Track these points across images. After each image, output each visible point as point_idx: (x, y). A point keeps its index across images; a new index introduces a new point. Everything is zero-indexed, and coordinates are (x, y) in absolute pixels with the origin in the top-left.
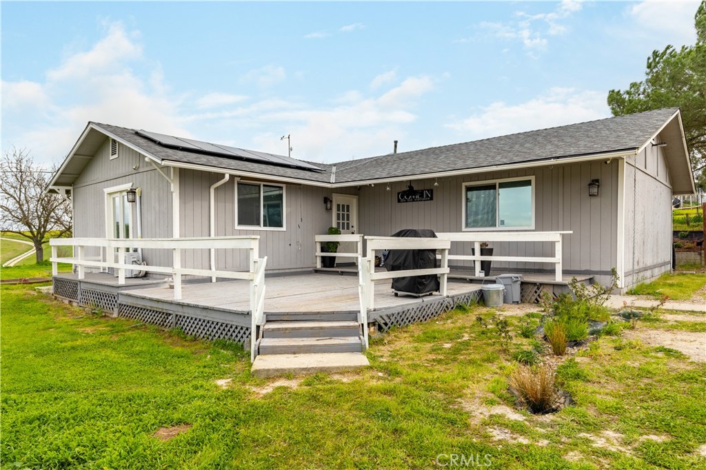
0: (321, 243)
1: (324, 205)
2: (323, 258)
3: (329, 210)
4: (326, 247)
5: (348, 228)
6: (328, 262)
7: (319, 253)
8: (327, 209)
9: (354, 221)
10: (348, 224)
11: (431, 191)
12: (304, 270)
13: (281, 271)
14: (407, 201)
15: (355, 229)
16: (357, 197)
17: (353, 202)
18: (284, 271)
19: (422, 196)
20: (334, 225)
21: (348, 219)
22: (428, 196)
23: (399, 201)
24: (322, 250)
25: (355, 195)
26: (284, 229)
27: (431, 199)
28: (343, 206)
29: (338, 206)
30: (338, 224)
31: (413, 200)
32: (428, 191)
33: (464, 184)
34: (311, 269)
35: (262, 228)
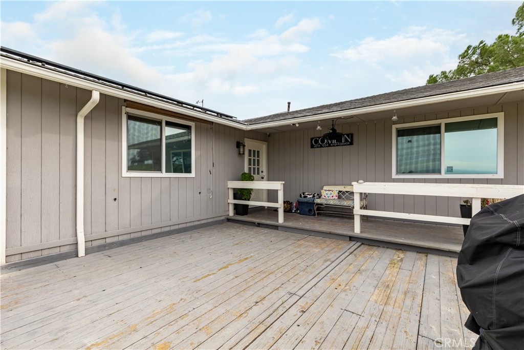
0: (234, 189)
1: (236, 149)
2: (236, 206)
3: (241, 155)
4: (239, 194)
5: (258, 174)
6: (241, 210)
7: (232, 201)
8: (240, 154)
9: (264, 166)
10: (258, 169)
11: (351, 136)
12: (215, 219)
13: (188, 225)
14: (321, 146)
15: (265, 174)
16: (266, 143)
17: (263, 148)
18: (192, 224)
19: (339, 140)
20: (246, 171)
21: (258, 165)
22: (347, 141)
23: (312, 146)
24: (235, 198)
25: (264, 141)
26: (193, 175)
27: (351, 143)
28: (254, 151)
29: (250, 151)
30: (250, 169)
31: (330, 146)
32: (348, 135)
33: (394, 127)
34: (223, 218)
35: (164, 174)
